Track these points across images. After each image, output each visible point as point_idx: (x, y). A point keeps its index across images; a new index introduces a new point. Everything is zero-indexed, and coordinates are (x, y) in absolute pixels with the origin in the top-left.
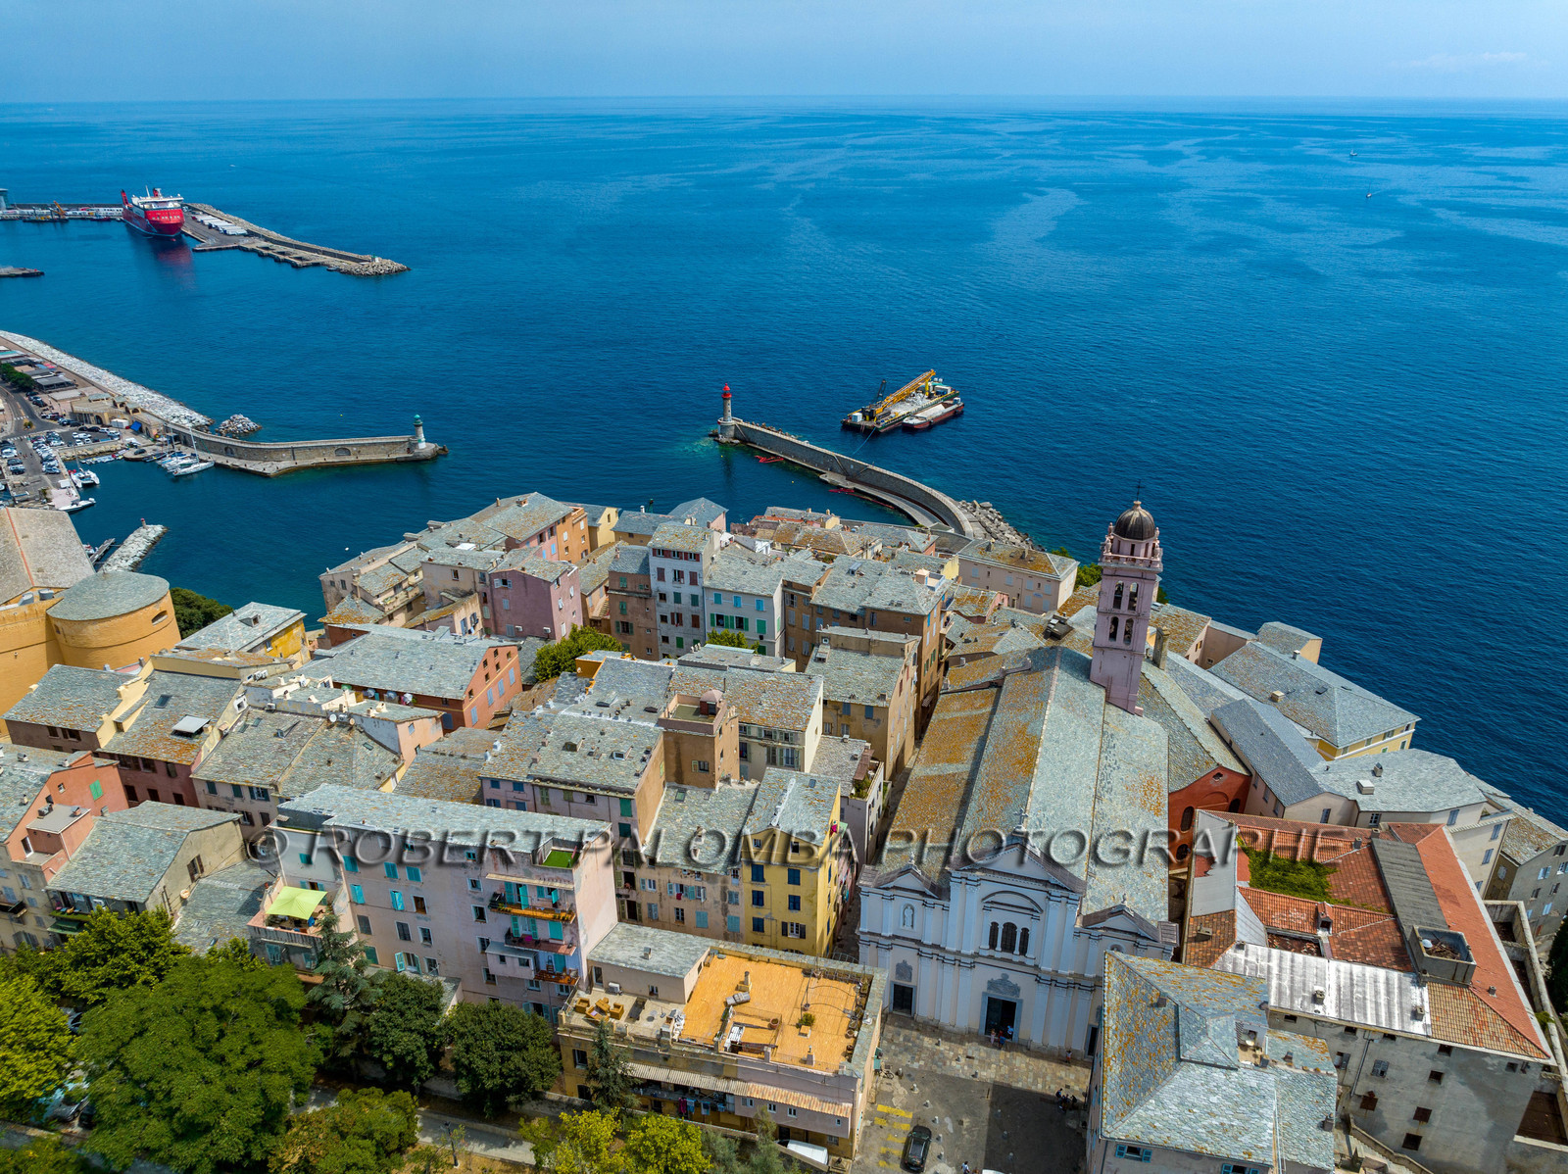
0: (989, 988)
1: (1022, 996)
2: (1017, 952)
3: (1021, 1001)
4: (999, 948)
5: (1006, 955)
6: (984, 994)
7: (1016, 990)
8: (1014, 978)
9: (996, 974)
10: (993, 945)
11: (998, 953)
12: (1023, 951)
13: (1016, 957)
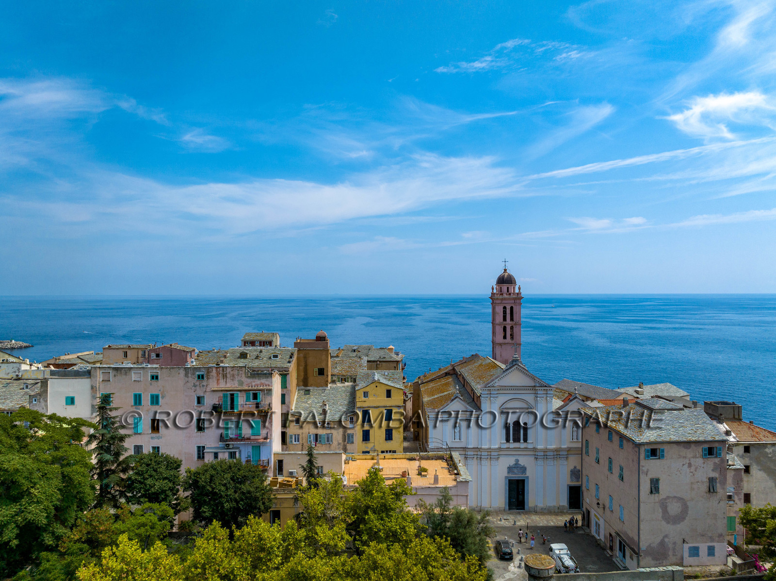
0: (508, 473)
1: (528, 473)
2: (522, 441)
3: (528, 477)
4: (511, 441)
5: (516, 445)
6: (506, 477)
7: (524, 469)
8: (523, 461)
9: (511, 461)
10: (508, 440)
11: (513, 445)
12: (525, 440)
13: (522, 445)
